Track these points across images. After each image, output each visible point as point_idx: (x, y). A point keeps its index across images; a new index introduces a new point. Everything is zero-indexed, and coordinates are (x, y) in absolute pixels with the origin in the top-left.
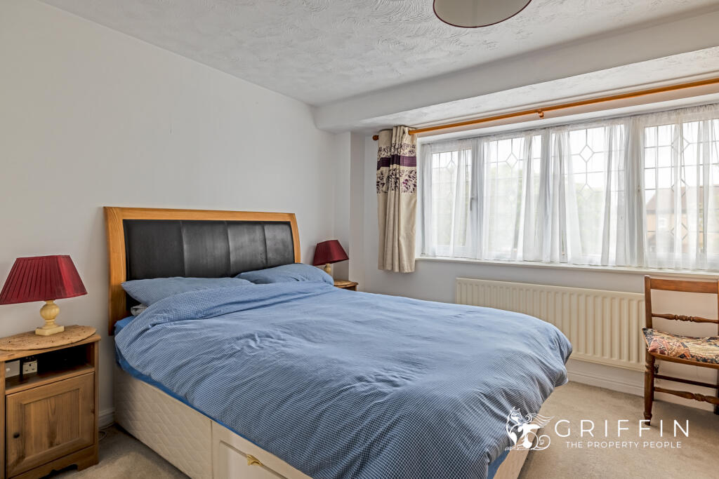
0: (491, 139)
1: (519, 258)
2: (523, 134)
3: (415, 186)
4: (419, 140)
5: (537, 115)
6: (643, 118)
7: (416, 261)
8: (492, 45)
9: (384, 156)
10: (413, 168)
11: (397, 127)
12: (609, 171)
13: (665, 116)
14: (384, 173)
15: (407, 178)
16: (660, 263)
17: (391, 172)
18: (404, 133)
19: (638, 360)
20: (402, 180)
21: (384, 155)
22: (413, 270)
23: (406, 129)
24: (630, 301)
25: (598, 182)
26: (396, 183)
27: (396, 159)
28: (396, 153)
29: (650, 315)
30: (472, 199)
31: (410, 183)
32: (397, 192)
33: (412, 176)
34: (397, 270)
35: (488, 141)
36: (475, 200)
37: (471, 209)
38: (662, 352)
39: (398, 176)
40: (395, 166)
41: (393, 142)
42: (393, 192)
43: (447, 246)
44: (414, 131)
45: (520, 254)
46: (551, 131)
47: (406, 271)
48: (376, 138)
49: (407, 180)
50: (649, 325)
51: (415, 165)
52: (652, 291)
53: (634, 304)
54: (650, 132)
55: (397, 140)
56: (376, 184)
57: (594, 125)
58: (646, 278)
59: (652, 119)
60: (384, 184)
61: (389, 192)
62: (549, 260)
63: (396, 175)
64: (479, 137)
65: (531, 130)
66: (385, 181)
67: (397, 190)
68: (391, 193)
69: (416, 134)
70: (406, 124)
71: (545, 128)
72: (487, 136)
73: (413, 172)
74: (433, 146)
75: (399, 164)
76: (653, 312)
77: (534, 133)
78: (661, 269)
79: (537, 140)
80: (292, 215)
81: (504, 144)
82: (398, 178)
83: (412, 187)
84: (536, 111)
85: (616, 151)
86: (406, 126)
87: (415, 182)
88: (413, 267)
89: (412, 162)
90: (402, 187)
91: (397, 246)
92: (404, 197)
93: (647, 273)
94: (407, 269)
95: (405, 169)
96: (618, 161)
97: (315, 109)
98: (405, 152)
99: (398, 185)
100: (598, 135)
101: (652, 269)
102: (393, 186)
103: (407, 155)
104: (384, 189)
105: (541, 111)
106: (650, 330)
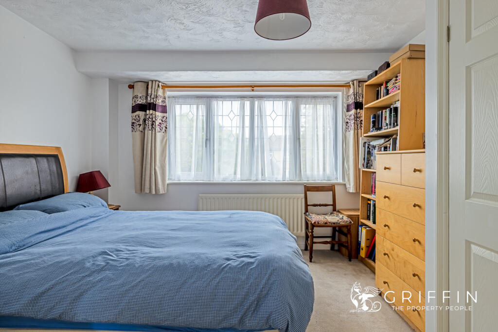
0: (219, 99)
1: (238, 178)
2: (239, 99)
3: (166, 128)
4: (169, 93)
5: (250, 88)
6: (300, 99)
7: (168, 185)
8: (239, 41)
9: (140, 103)
10: (165, 115)
11: (152, 81)
12: (285, 127)
13: (309, 100)
14: (140, 116)
15: (160, 121)
16: (308, 178)
17: (148, 116)
18: (158, 86)
19: (301, 231)
20: (157, 123)
21: (140, 101)
22: (166, 192)
23: (160, 84)
24: (298, 199)
25: (280, 132)
26: (152, 125)
27: (153, 106)
28: (152, 101)
29: (307, 205)
30: (207, 140)
31: (163, 126)
32: (154, 132)
33: (164, 120)
34: (154, 192)
35: (217, 100)
36: (209, 140)
37: (206, 146)
38: (318, 223)
39: (154, 120)
40: (151, 111)
41: (149, 92)
42: (151, 131)
43: (189, 173)
44: (165, 86)
45: (239, 176)
46: (255, 99)
47: (161, 193)
48: (131, 87)
49: (160, 123)
50: (307, 211)
51: (166, 113)
52: (308, 192)
53: (300, 200)
54: (302, 106)
55: (153, 91)
56: (131, 124)
57: (278, 99)
58: (305, 186)
59: (304, 100)
60: (140, 125)
61: (146, 132)
62: (255, 179)
63: (152, 119)
64: (211, 97)
65: (244, 97)
66: (141, 122)
67: (154, 130)
68: (148, 133)
69: (166, 89)
70: (160, 80)
71: (252, 97)
72: (217, 97)
73: (165, 118)
74: (176, 99)
75: (155, 110)
76: (308, 204)
77: (246, 99)
78: (308, 181)
79: (247, 104)
80: (58, 149)
81: (227, 104)
82: (154, 121)
83: (164, 128)
84: (251, 86)
85: (288, 116)
86: (159, 82)
87: (166, 125)
88: (166, 189)
89: (164, 110)
90: (158, 128)
91: (153, 173)
92: (159, 136)
93: (305, 183)
94: (161, 191)
95: (159, 114)
96: (289, 122)
97: (76, 53)
98: (159, 102)
99: (154, 126)
100: (279, 105)
101: (305, 181)
102: (150, 127)
103: (160, 104)
104: (141, 128)
105: (253, 87)
106: (307, 213)
